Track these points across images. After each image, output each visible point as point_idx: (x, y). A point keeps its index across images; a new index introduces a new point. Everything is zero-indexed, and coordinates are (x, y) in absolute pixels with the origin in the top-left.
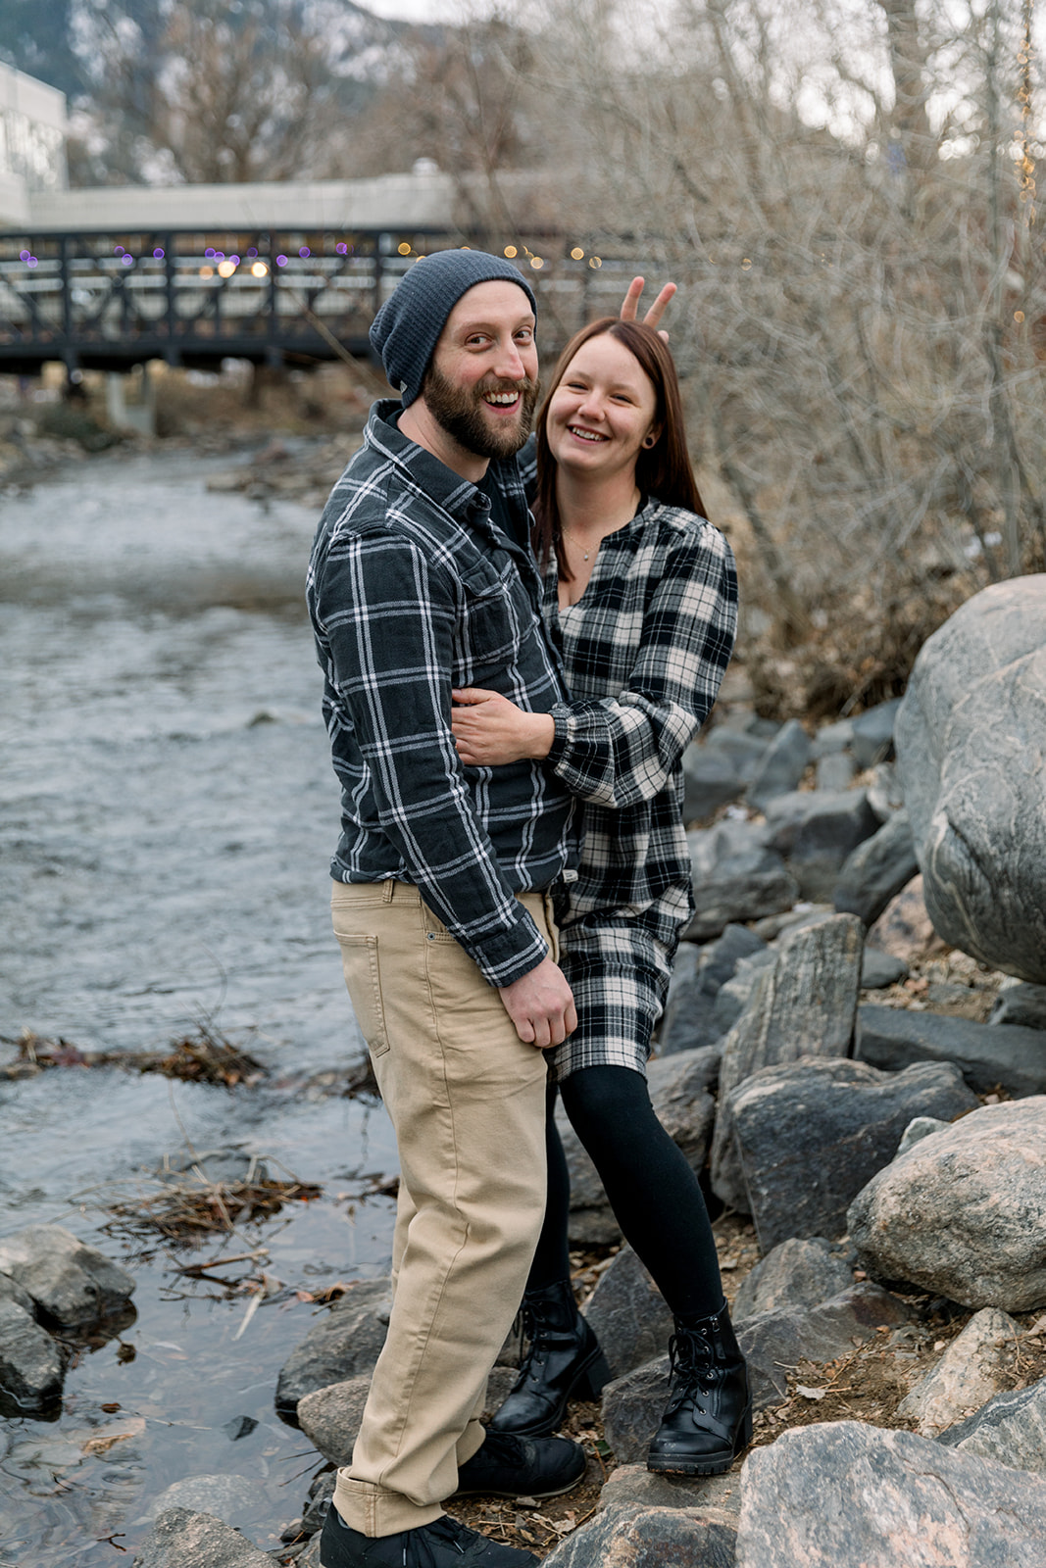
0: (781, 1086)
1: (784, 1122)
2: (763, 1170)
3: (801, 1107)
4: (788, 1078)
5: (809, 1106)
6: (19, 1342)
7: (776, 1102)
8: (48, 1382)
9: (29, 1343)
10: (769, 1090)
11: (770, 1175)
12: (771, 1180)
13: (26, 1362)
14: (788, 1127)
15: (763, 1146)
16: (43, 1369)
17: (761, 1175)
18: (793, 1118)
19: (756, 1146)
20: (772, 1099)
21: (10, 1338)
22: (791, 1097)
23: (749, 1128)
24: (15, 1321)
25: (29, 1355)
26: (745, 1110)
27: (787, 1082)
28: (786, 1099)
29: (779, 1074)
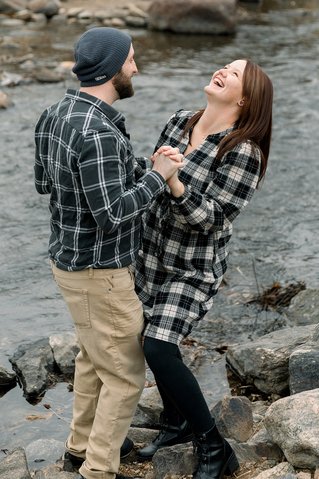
0: (309, 351)
1: (306, 365)
2: (294, 383)
3: (314, 361)
4: (314, 348)
5: (317, 362)
6: (31, 374)
7: (305, 357)
8: (32, 391)
9: (33, 375)
10: (304, 351)
11: (297, 385)
12: (297, 387)
13: (29, 382)
14: (307, 368)
15: (296, 373)
16: (32, 386)
17: (293, 385)
18: (310, 365)
19: (294, 373)
20: (305, 355)
21: (29, 372)
22: (312, 356)
23: (293, 365)
24: (34, 366)
25: (31, 380)
26: (293, 357)
27: (313, 350)
28: (309, 357)
29: (313, 346)
